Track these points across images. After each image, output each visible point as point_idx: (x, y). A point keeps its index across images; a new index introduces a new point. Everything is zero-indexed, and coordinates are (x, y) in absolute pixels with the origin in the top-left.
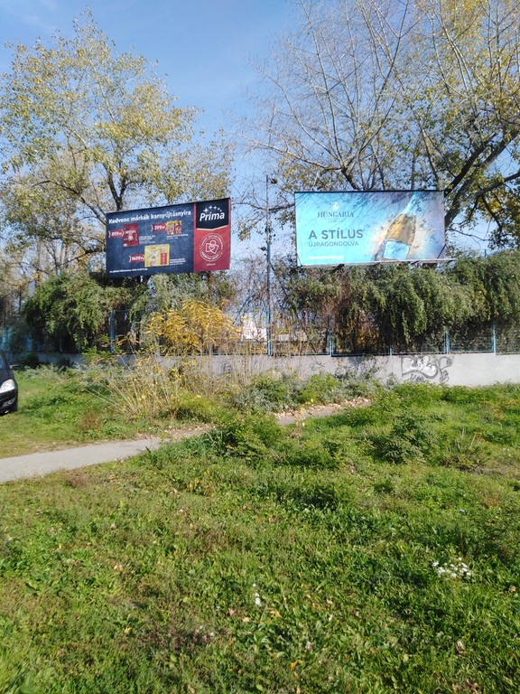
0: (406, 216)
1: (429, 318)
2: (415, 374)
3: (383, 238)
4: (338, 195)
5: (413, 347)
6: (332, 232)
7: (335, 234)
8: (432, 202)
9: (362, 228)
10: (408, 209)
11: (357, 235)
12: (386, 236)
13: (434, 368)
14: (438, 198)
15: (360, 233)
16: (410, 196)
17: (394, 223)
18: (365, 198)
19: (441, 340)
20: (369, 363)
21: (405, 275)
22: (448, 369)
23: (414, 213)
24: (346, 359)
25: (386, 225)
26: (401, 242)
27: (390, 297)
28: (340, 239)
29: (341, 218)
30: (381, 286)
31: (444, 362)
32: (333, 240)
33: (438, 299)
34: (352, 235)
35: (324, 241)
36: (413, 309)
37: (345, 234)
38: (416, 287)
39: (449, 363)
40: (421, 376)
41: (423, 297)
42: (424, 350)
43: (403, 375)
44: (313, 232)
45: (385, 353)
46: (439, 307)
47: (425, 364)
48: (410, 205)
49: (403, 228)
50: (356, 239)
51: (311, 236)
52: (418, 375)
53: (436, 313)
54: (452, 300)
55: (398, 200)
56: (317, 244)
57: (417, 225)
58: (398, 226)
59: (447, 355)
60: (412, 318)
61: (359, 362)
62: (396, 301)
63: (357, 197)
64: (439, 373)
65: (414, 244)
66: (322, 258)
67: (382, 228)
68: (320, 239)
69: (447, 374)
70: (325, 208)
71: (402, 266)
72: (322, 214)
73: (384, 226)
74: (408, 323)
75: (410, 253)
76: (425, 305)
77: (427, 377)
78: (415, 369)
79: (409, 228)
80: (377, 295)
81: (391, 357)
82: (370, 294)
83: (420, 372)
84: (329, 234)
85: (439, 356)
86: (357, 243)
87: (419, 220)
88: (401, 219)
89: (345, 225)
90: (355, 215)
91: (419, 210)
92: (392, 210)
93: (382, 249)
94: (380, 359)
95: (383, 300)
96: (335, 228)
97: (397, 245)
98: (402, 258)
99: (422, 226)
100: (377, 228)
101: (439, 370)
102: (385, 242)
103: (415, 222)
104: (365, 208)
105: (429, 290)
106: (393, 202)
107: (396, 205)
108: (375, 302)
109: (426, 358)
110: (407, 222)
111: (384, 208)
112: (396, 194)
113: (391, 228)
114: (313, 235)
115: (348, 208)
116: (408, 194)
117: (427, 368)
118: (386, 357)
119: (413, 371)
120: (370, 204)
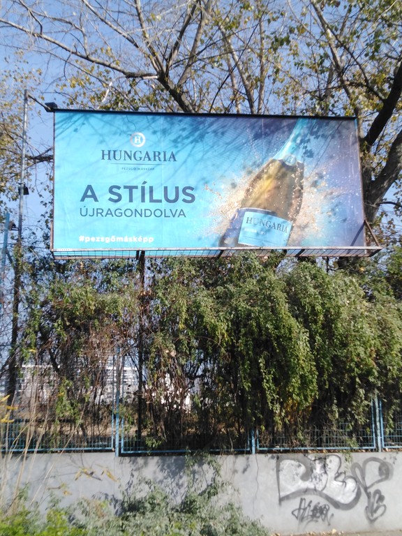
0: (283, 164)
2: (308, 498)
3: (237, 205)
4: (143, 121)
5: (300, 436)
6: (131, 189)
7: (137, 194)
8: (335, 143)
9: (192, 183)
10: (286, 151)
11: (182, 196)
12: (244, 203)
13: (351, 484)
14: (344, 132)
15: (188, 194)
16: (291, 128)
17: (259, 177)
18: (196, 129)
19: (362, 420)
20: (207, 473)
22: (384, 487)
23: (299, 158)
24: (154, 462)
25: (243, 181)
26: (273, 214)
28: (148, 204)
29: (148, 164)
31: (372, 470)
32: (132, 206)
34: (172, 196)
35: (113, 206)
36: (284, 350)
37: (158, 195)
38: (294, 301)
39: (385, 472)
40: (323, 502)
41: (306, 324)
42: (329, 441)
43: (281, 500)
44: (89, 187)
45: (241, 448)
47: (332, 474)
48: (289, 144)
49: (277, 188)
50: (180, 205)
51: (85, 196)
52: (316, 500)
55: (266, 134)
56: (99, 212)
57: (306, 183)
58: (266, 184)
59: (380, 455)
60: (284, 372)
61: (181, 467)
63: (183, 125)
64: (364, 497)
65: (301, 219)
66: (108, 240)
67: (234, 186)
68: (104, 202)
69: (381, 498)
70: (116, 143)
71: (276, 258)
72: (111, 155)
73: (238, 181)
74: (275, 381)
75: (294, 236)
76: (312, 340)
77: (337, 505)
78: (309, 484)
79: (291, 187)
81: (253, 457)
83: (320, 494)
84: (125, 194)
85: (360, 457)
86: (182, 213)
87: (309, 172)
88: (273, 169)
89: (159, 176)
90: (181, 157)
91: (309, 154)
92: (255, 153)
93: (235, 227)
94: (228, 463)
96: (138, 183)
97: (266, 219)
98: (277, 241)
99: (315, 184)
100: (223, 186)
101: (362, 489)
102: (241, 213)
103: (301, 176)
104: (199, 146)
106: (257, 136)
107: (262, 142)
109: (333, 461)
110: (284, 175)
111: (238, 149)
112: (262, 121)
113: (252, 185)
114: (89, 193)
115: (165, 145)
116: (285, 123)
117: (336, 484)
118: (241, 460)
119: (306, 491)
120: (209, 138)
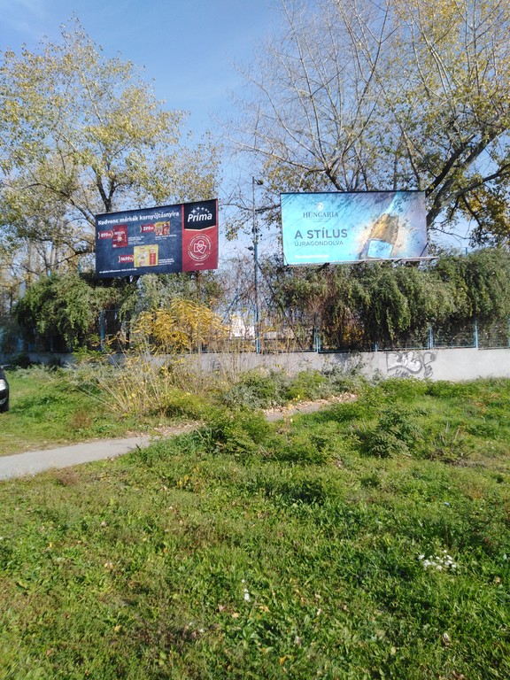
0: (389, 216)
1: (412, 314)
2: (400, 369)
3: (367, 238)
4: (322, 196)
5: (398, 343)
6: (317, 231)
7: (320, 234)
8: (414, 202)
9: (346, 227)
10: (390, 209)
11: (341, 234)
12: (370, 236)
13: (418, 363)
14: (419, 197)
15: (344, 233)
16: (393, 196)
17: (378, 223)
18: (348, 199)
19: (425, 336)
20: (355, 359)
21: (389, 274)
22: (432, 364)
23: (396, 213)
24: (332, 356)
25: (370, 225)
26: (384, 241)
27: (375, 295)
28: (325, 239)
29: (326, 219)
30: (366, 284)
31: (428, 357)
32: (319, 240)
33: (421, 296)
34: (336, 234)
35: (310, 240)
36: (397, 306)
37: (330, 234)
38: (400, 285)
39: (433, 358)
40: (406, 371)
41: (406, 295)
42: (408, 346)
43: (388, 370)
44: (298, 232)
45: (371, 349)
46: (423, 303)
47: (410, 359)
48: (392, 205)
49: (386, 228)
50: (341, 238)
51: (297, 236)
52: (403, 370)
53: (419, 310)
54: (434, 297)
55: (381, 201)
56: (303, 244)
57: (400, 225)
58: (381, 226)
59: (431, 351)
60: (396, 315)
61: (346, 358)
62: (381, 299)
63: (341, 198)
64: (423, 368)
65: (397, 243)
66: (308, 257)
67: (366, 228)
68: (305, 239)
69: (431, 369)
70: (310, 208)
71: (387, 264)
72: (308, 215)
73: (367, 225)
74: (392, 320)
75: (394, 252)
76: (409, 302)
77: (412, 372)
78: (400, 364)
79: (392, 227)
80: (362, 293)
81: (376, 353)
82: (355, 292)
83: (405, 367)
84: (315, 234)
85: (423, 352)
86: (341, 243)
87: (402, 219)
88: (384, 219)
89: (330, 225)
90: (340, 215)
91: (401, 210)
92: (375, 210)
93: (366, 248)
94: (366, 355)
95: (368, 297)
96: (321, 228)
97: (381, 243)
98: (386, 256)
99: (404, 225)
100: (361, 228)
101: (423, 365)
102: (369, 242)
103: (398, 222)
104: (349, 208)
105: (412, 288)
106: (377, 202)
107: (379, 205)
108: (360, 300)
109: (411, 354)
110: (390, 221)
111: (368, 208)
112: (379, 194)
113: (374, 227)
114: (298, 234)
115: (333, 208)
116: (390, 194)
117: (412, 364)
118: (371, 353)
119: (397, 367)
120: (353, 204)
